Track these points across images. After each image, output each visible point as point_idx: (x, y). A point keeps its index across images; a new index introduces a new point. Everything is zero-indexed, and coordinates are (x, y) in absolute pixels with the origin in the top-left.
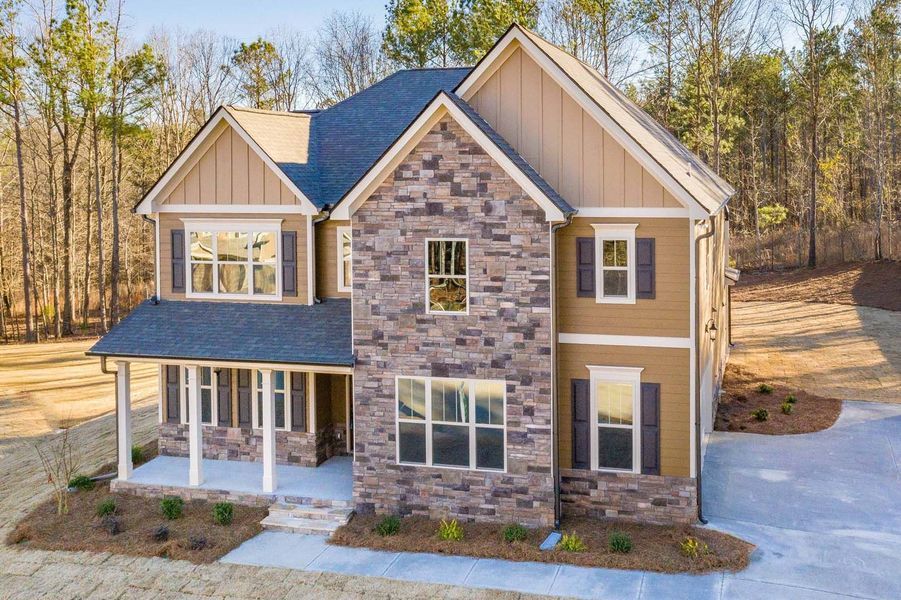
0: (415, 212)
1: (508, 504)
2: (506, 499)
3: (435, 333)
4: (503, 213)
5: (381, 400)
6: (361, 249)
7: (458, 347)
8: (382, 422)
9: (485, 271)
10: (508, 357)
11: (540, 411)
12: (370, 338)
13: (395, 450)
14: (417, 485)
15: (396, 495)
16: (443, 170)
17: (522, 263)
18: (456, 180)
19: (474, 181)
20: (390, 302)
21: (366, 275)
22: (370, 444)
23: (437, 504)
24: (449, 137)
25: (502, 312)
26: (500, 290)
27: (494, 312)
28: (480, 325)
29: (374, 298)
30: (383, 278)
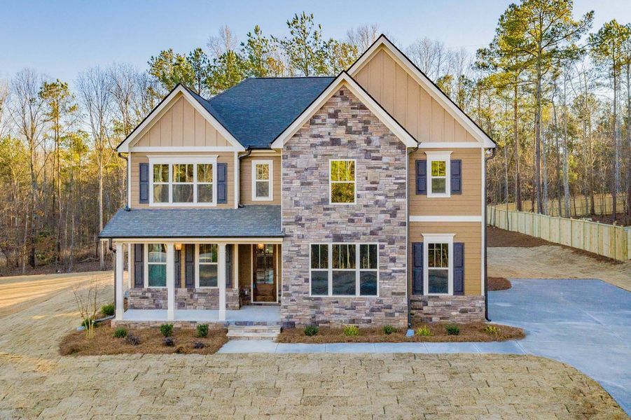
0: (323, 144)
1: (379, 316)
2: (378, 313)
3: (335, 216)
4: (378, 144)
5: (300, 258)
6: (288, 167)
7: (349, 224)
8: (301, 272)
9: (367, 178)
10: (381, 229)
11: (400, 259)
12: (294, 220)
13: (308, 288)
14: (322, 309)
15: (309, 315)
16: (341, 118)
17: (389, 173)
18: (349, 125)
19: (360, 125)
20: (306, 198)
21: (291, 183)
22: (293, 285)
23: (335, 319)
24: (345, 99)
25: (377, 202)
26: (376, 189)
27: (371, 203)
28: (364, 210)
29: (296, 196)
30: (302, 184)
